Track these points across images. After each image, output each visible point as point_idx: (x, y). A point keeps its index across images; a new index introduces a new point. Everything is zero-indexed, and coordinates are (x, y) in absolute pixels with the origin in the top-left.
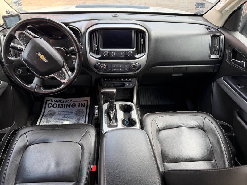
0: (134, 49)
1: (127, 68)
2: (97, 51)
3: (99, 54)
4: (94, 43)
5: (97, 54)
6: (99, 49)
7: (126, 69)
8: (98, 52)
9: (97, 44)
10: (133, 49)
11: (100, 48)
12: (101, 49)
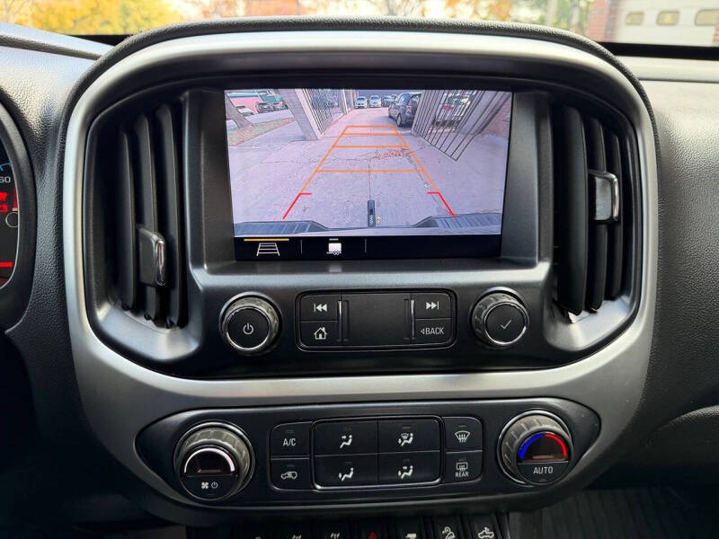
0: (539, 272)
1: (469, 458)
2: (164, 294)
3: (183, 323)
4: (139, 219)
5: (161, 320)
6: (186, 275)
7: (462, 470)
8: (176, 295)
9: (162, 229)
10: (529, 265)
11: (198, 264)
12: (203, 277)
